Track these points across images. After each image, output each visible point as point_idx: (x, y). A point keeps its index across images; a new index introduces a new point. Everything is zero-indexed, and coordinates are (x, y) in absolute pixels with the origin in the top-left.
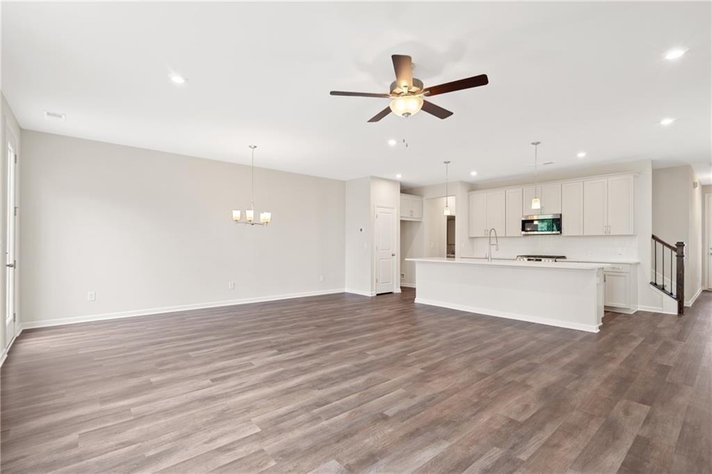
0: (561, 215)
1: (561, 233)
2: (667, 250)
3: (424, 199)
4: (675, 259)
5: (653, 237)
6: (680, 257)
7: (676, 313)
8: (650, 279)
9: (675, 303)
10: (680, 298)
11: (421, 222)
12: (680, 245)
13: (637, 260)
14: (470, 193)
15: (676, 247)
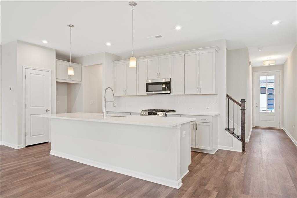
0: (171, 79)
1: (171, 92)
2: (236, 105)
3: (83, 66)
4: (240, 111)
5: (227, 96)
6: (243, 110)
7: (241, 151)
8: (225, 126)
9: (240, 143)
10: (243, 140)
11: (80, 84)
12: (243, 101)
13: (217, 113)
14: (116, 62)
15: (240, 103)
